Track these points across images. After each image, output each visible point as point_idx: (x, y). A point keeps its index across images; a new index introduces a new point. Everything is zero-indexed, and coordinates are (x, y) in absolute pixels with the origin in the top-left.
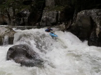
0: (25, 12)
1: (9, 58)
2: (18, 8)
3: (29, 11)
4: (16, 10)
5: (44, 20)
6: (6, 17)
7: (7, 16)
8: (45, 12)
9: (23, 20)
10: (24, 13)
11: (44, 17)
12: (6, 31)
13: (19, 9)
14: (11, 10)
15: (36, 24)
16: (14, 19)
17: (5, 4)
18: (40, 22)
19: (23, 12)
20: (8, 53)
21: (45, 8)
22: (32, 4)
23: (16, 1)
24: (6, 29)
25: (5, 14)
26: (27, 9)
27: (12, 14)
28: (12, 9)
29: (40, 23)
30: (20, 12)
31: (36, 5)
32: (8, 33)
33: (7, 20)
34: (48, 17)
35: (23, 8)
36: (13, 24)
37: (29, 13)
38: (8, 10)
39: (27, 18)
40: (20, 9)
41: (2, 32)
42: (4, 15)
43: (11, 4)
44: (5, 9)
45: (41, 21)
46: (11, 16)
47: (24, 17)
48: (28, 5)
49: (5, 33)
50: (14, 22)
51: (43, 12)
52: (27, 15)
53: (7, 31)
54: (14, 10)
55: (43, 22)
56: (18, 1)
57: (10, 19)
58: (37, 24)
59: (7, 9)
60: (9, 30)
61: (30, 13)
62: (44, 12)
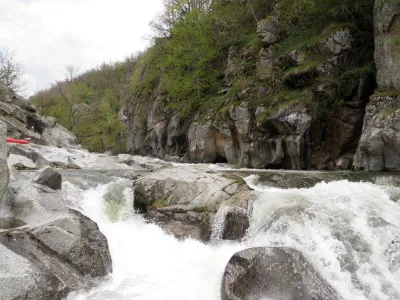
0: (292, 117)
1: (228, 293)
2: (266, 105)
3: (308, 112)
4: (260, 110)
5: (374, 145)
6: (225, 137)
7: (230, 134)
8: (377, 112)
9: (284, 145)
10: (287, 122)
11: (371, 134)
12: (223, 190)
13: (270, 107)
14: (242, 113)
15: (335, 165)
16: (250, 141)
17: (225, 92)
18: (355, 157)
19: (283, 115)
20: (226, 273)
21: (375, 96)
22: (319, 83)
23: (260, 81)
24: (226, 182)
25: (224, 128)
26: (297, 104)
27: (246, 127)
28: (246, 109)
29: (352, 161)
30: (275, 115)
31: (334, 86)
32: (231, 195)
33: (226, 147)
34: (392, 131)
35: (283, 101)
36: (246, 161)
37: (305, 119)
38: (234, 110)
39: (299, 138)
40: (273, 106)
41: (211, 193)
42: (218, 130)
43: (244, 91)
44: (223, 110)
45: (359, 150)
46: (240, 131)
47: (288, 135)
48: (301, 87)
49: (222, 196)
50: (248, 153)
51: (367, 114)
52: (298, 128)
53: (227, 190)
54: (252, 111)
55: (367, 153)
56: (267, 80)
57: (236, 145)
58: (339, 163)
59: (231, 110)
60: (235, 185)
61: (309, 118)
62: (370, 111)
